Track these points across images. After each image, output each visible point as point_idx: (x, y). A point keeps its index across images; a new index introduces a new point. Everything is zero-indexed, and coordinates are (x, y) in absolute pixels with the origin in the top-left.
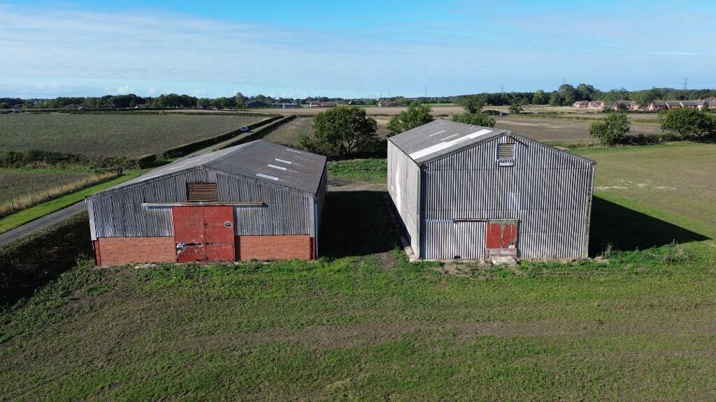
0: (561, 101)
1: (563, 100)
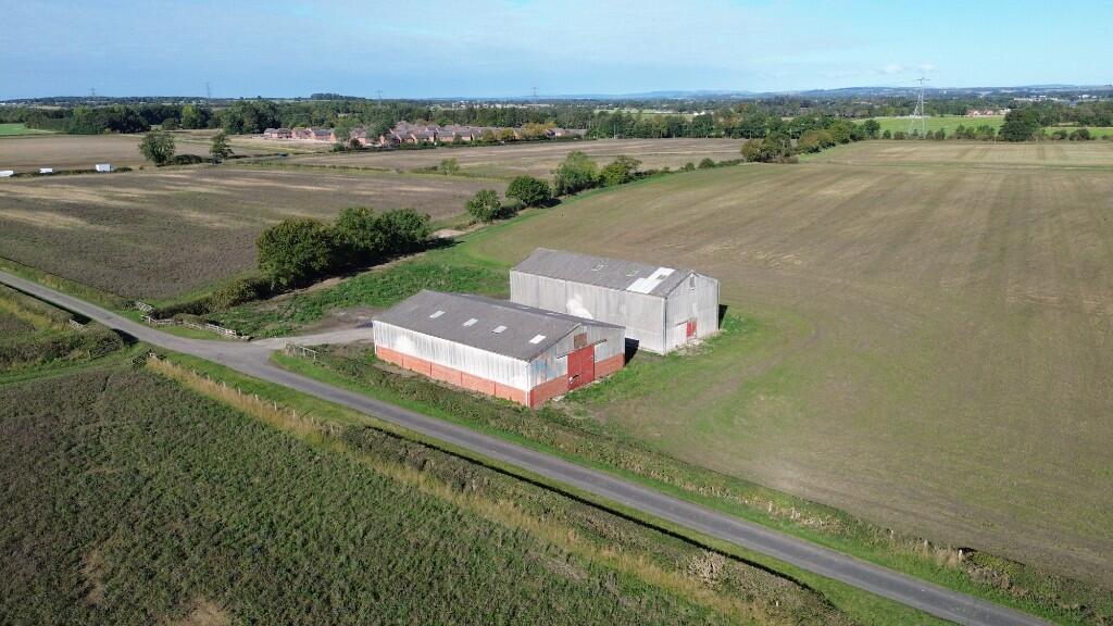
1: (241, 123)
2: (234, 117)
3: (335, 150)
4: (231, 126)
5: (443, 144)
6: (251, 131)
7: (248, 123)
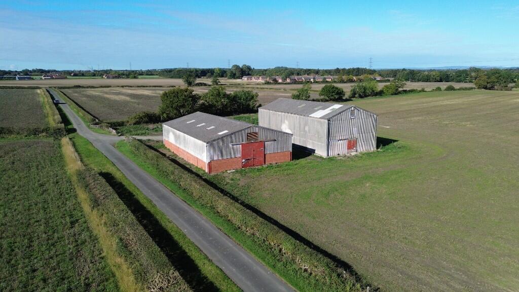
0: (233, 76)
1: (235, 74)
2: (232, 72)
3: (265, 83)
4: (230, 76)
5: (317, 82)
6: (239, 78)
7: (237, 75)
